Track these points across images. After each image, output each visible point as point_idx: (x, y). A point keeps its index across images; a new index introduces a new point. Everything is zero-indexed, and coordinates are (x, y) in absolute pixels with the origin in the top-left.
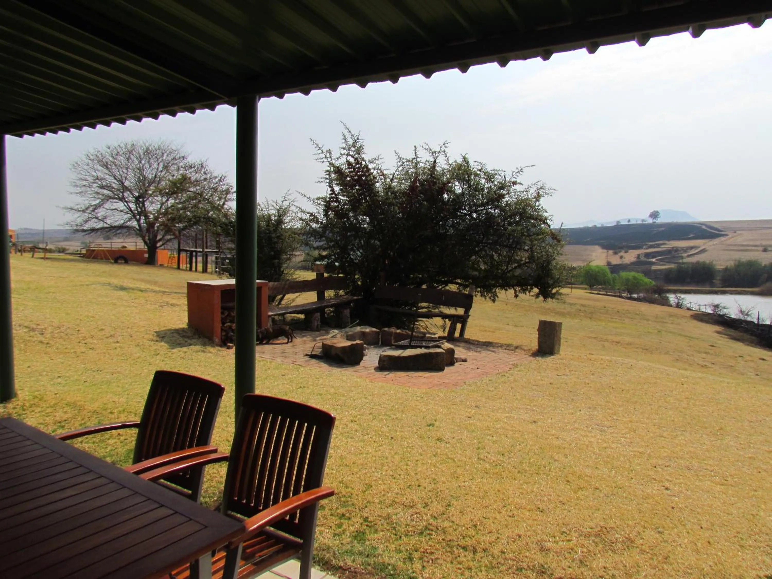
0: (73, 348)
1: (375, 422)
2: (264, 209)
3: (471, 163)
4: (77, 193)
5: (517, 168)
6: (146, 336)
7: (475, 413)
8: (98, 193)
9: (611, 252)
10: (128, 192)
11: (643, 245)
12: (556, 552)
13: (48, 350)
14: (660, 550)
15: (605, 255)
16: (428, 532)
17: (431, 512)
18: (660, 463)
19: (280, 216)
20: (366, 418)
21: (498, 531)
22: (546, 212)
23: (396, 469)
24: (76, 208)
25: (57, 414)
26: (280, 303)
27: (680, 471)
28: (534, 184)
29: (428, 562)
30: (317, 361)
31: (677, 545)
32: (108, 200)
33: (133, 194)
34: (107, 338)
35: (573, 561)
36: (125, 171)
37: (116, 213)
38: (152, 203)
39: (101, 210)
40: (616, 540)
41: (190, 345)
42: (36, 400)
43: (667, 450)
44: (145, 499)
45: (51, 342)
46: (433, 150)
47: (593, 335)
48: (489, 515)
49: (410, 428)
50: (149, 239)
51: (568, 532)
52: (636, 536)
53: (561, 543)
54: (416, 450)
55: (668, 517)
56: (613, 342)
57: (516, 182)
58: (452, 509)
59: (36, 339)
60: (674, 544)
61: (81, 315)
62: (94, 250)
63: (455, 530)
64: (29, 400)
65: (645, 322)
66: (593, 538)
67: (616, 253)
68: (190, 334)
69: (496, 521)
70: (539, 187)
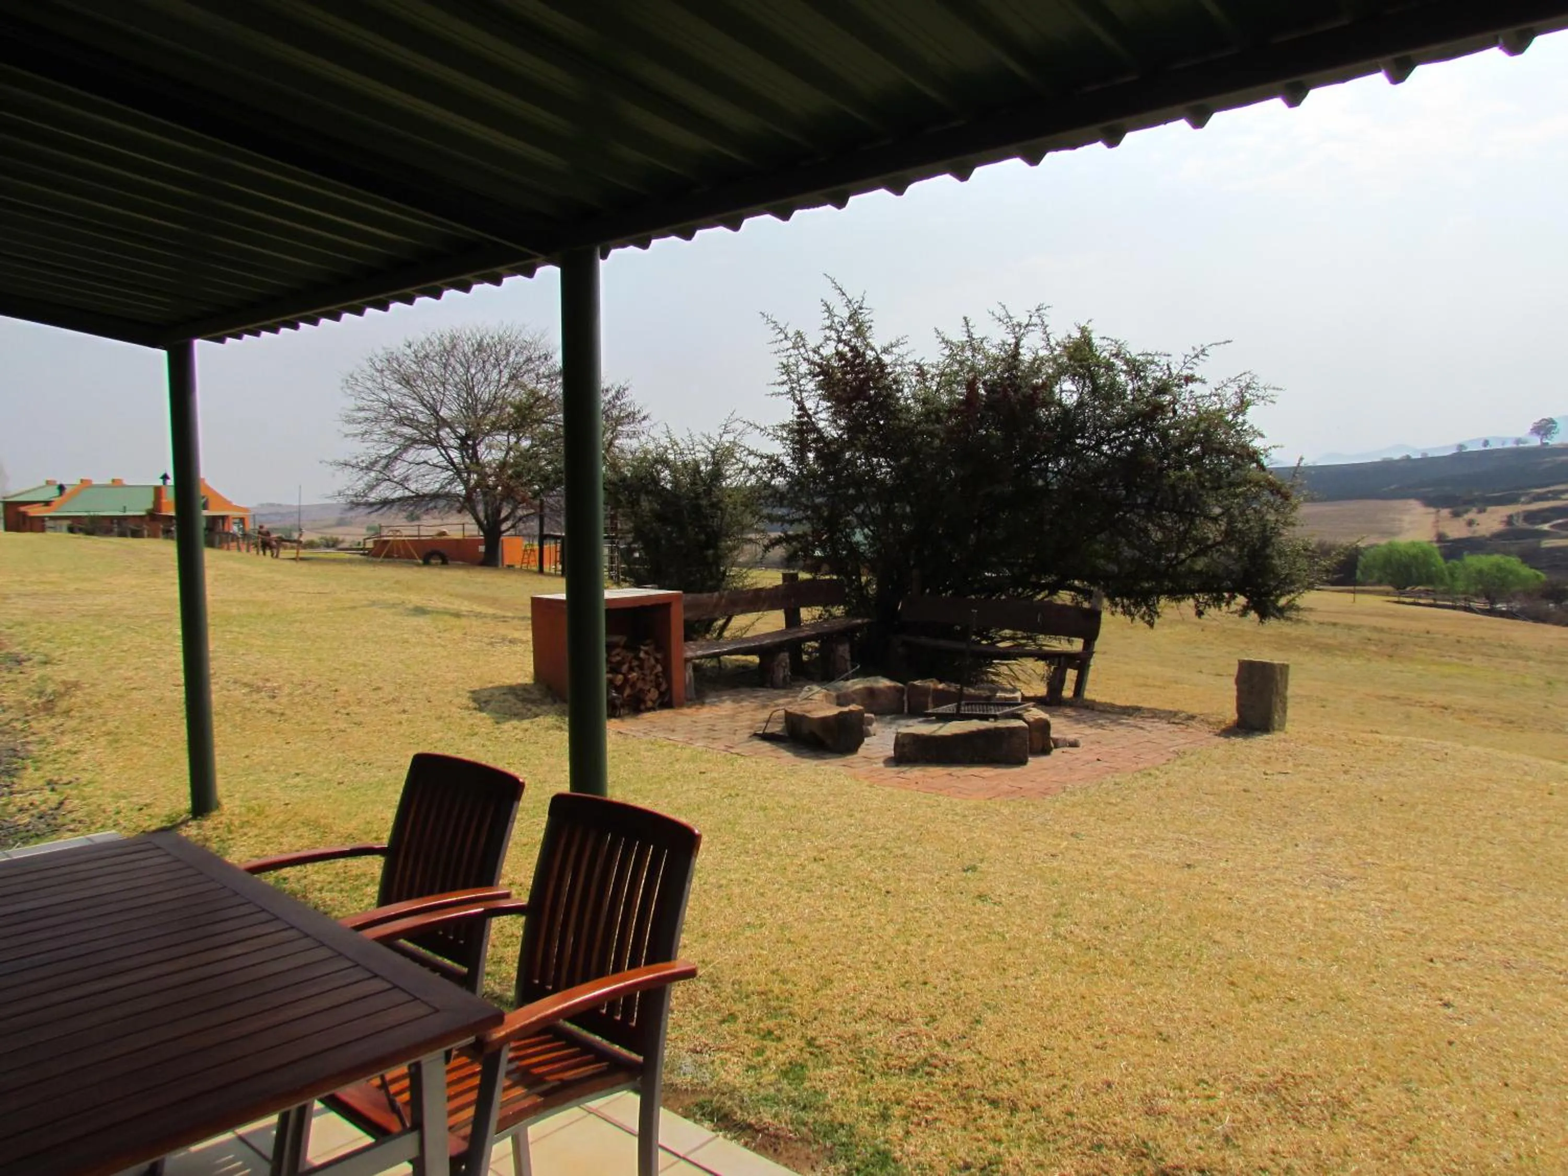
0: (326, 723)
1: (860, 861)
2: (686, 452)
3: (1096, 341)
4: (355, 435)
5: (1194, 349)
6: (456, 701)
7: (1067, 848)
8: (392, 434)
9: (1445, 512)
10: (448, 430)
11: (1520, 496)
12: (1178, 1119)
13: (282, 725)
14: (1401, 1123)
15: (1431, 519)
16: (927, 1069)
17: (939, 1033)
18: (1445, 952)
19: (716, 464)
20: (843, 853)
21: (1066, 1074)
22: (1262, 436)
23: (885, 951)
24: (354, 462)
25: (284, 840)
26: (720, 635)
27: (1486, 970)
28: (1234, 380)
29: (919, 1124)
30: (774, 747)
31: (1441, 1117)
32: (410, 446)
33: (454, 432)
34: (386, 703)
35: (1209, 1137)
36: (441, 390)
37: (424, 469)
38: (490, 447)
39: (398, 464)
40: (1311, 1100)
41: (537, 716)
42: (252, 815)
43: (1467, 927)
44: (350, 964)
45: (287, 712)
46: (1015, 321)
47: (1392, 692)
48: (1053, 1043)
49: (927, 875)
50: (486, 517)
51: (1211, 1081)
52: (1356, 1095)
53: (1191, 1102)
54: (930, 915)
55: (1435, 1060)
56: (1435, 706)
57: (1193, 376)
58: (982, 1028)
59: (261, 706)
60: (1435, 1114)
61: (344, 662)
62: (387, 541)
63: (982, 1068)
64: (240, 814)
65: (1520, 662)
66: (1262, 1095)
67: (1456, 515)
68: (536, 695)
69: (1066, 1055)
70: (1243, 384)
